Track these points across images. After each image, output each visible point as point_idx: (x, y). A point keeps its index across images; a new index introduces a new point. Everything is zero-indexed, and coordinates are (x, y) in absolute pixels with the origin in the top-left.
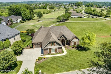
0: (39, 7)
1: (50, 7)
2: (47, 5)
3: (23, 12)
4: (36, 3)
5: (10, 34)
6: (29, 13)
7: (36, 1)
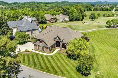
0: (103, 8)
1: (116, 9)
2: (113, 7)
3: (70, 12)
4: (104, 4)
5: (29, 28)
6: (77, 14)
7: (105, 2)
